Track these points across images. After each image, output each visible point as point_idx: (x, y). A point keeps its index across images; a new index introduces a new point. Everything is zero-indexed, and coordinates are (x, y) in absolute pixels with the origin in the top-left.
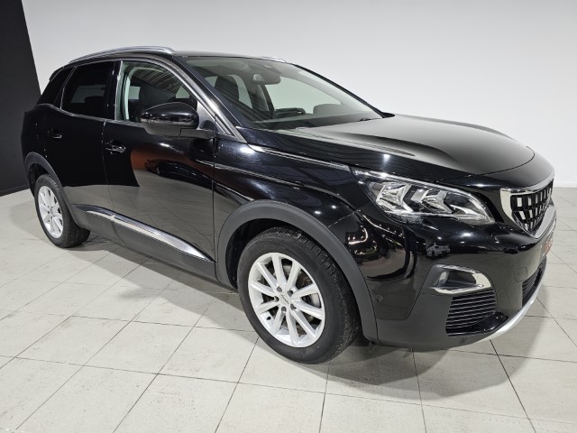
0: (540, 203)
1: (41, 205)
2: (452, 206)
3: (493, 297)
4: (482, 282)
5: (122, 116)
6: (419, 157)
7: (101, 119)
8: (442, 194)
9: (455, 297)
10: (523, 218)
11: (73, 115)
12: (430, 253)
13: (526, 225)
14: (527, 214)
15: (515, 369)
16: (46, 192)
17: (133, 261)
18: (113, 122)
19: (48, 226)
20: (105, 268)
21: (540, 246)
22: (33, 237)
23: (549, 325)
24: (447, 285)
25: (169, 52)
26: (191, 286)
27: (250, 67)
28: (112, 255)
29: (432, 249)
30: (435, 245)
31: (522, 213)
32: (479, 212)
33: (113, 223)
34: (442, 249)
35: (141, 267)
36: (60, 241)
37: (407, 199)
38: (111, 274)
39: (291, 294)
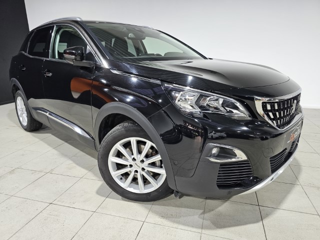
0: (288, 107)
1: (18, 107)
2: (226, 108)
3: (249, 166)
4: (241, 156)
5: (54, 56)
6: (205, 76)
7: (42, 58)
8: (221, 101)
9: (222, 165)
10: (272, 117)
11: (31, 57)
12: (210, 137)
13: (274, 122)
14: (274, 115)
15: (267, 215)
16: (20, 100)
17: (62, 140)
18: (48, 59)
19: (21, 119)
20: (46, 143)
21: (285, 136)
22: (15, 125)
23: (297, 190)
24: (218, 156)
25: (79, 20)
26: (89, 155)
27: (127, 29)
28: (53, 136)
29: (212, 134)
30: (214, 132)
31: (271, 114)
32: (242, 112)
33: (48, 117)
34: (218, 134)
35: (66, 143)
36: (26, 128)
37: (197, 103)
38: (48, 146)
39: (142, 161)
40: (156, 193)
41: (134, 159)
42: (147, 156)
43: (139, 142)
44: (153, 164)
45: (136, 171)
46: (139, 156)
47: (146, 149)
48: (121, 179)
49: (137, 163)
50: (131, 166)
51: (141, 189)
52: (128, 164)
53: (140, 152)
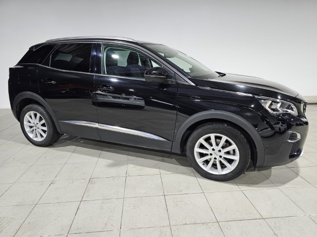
1: (25, 123)
9: (294, 143)
28: (78, 147)
35: (103, 152)
36: (43, 143)
38: (90, 157)
39: (220, 151)
40: (231, 174)
41: (213, 150)
42: (223, 147)
43: (216, 137)
44: (228, 153)
45: (215, 158)
46: (217, 147)
47: (222, 142)
48: (204, 164)
49: (216, 152)
50: (211, 154)
51: (219, 172)
52: (209, 153)
53: (217, 145)
